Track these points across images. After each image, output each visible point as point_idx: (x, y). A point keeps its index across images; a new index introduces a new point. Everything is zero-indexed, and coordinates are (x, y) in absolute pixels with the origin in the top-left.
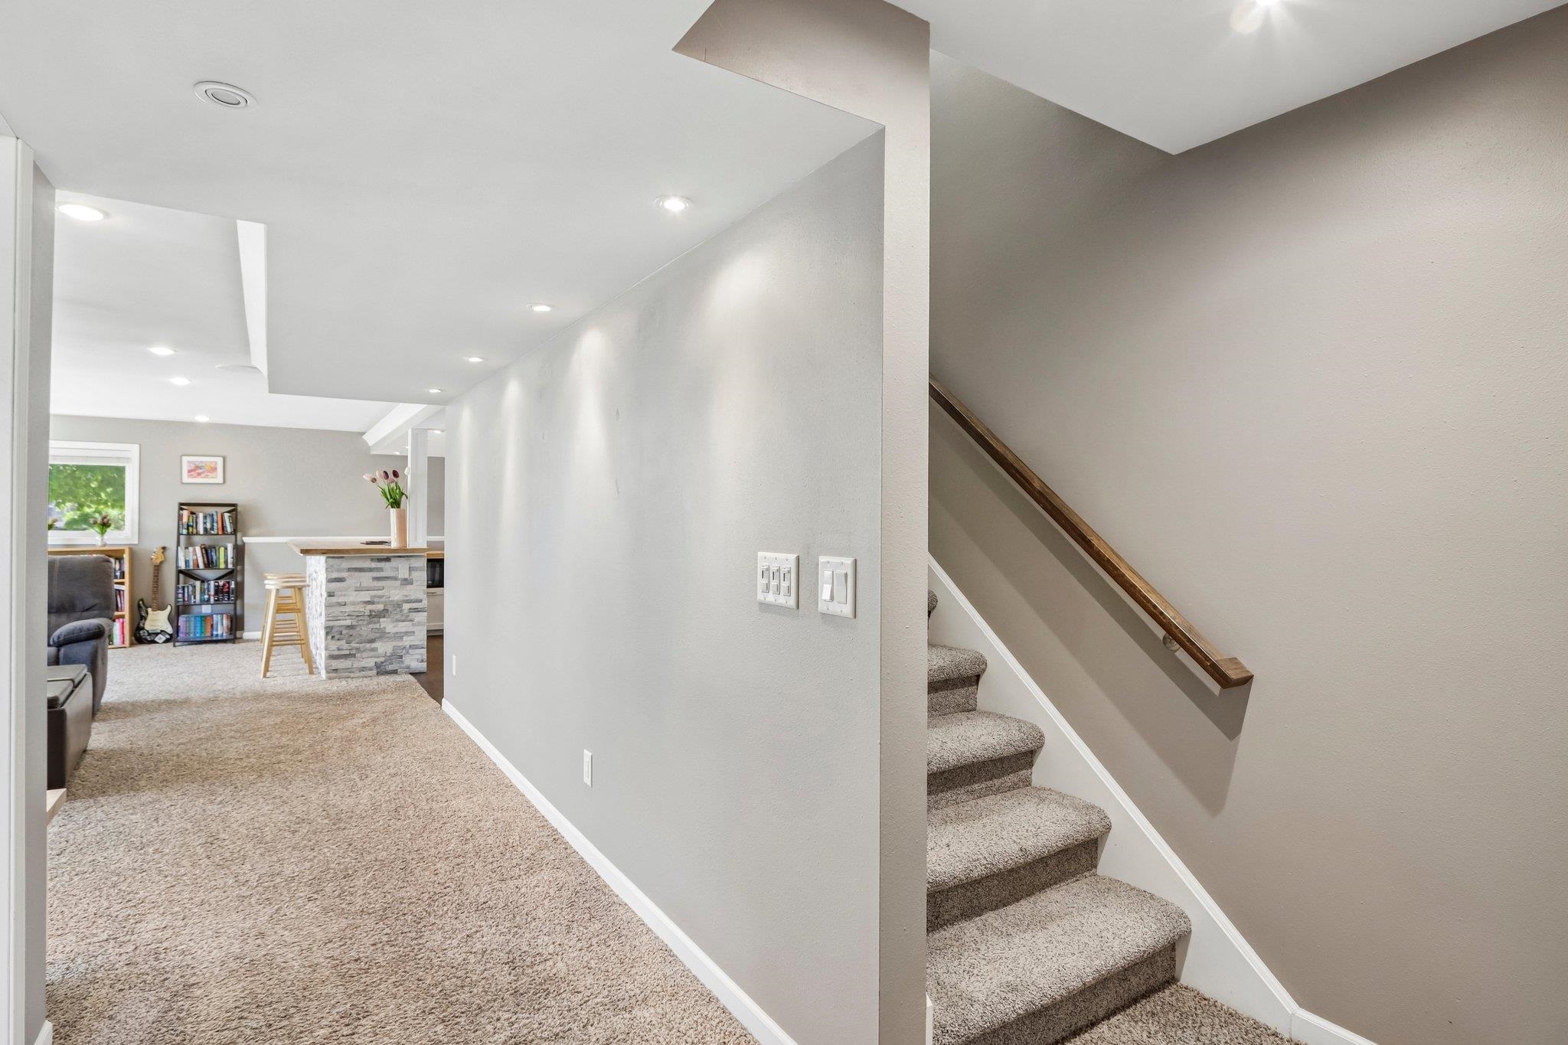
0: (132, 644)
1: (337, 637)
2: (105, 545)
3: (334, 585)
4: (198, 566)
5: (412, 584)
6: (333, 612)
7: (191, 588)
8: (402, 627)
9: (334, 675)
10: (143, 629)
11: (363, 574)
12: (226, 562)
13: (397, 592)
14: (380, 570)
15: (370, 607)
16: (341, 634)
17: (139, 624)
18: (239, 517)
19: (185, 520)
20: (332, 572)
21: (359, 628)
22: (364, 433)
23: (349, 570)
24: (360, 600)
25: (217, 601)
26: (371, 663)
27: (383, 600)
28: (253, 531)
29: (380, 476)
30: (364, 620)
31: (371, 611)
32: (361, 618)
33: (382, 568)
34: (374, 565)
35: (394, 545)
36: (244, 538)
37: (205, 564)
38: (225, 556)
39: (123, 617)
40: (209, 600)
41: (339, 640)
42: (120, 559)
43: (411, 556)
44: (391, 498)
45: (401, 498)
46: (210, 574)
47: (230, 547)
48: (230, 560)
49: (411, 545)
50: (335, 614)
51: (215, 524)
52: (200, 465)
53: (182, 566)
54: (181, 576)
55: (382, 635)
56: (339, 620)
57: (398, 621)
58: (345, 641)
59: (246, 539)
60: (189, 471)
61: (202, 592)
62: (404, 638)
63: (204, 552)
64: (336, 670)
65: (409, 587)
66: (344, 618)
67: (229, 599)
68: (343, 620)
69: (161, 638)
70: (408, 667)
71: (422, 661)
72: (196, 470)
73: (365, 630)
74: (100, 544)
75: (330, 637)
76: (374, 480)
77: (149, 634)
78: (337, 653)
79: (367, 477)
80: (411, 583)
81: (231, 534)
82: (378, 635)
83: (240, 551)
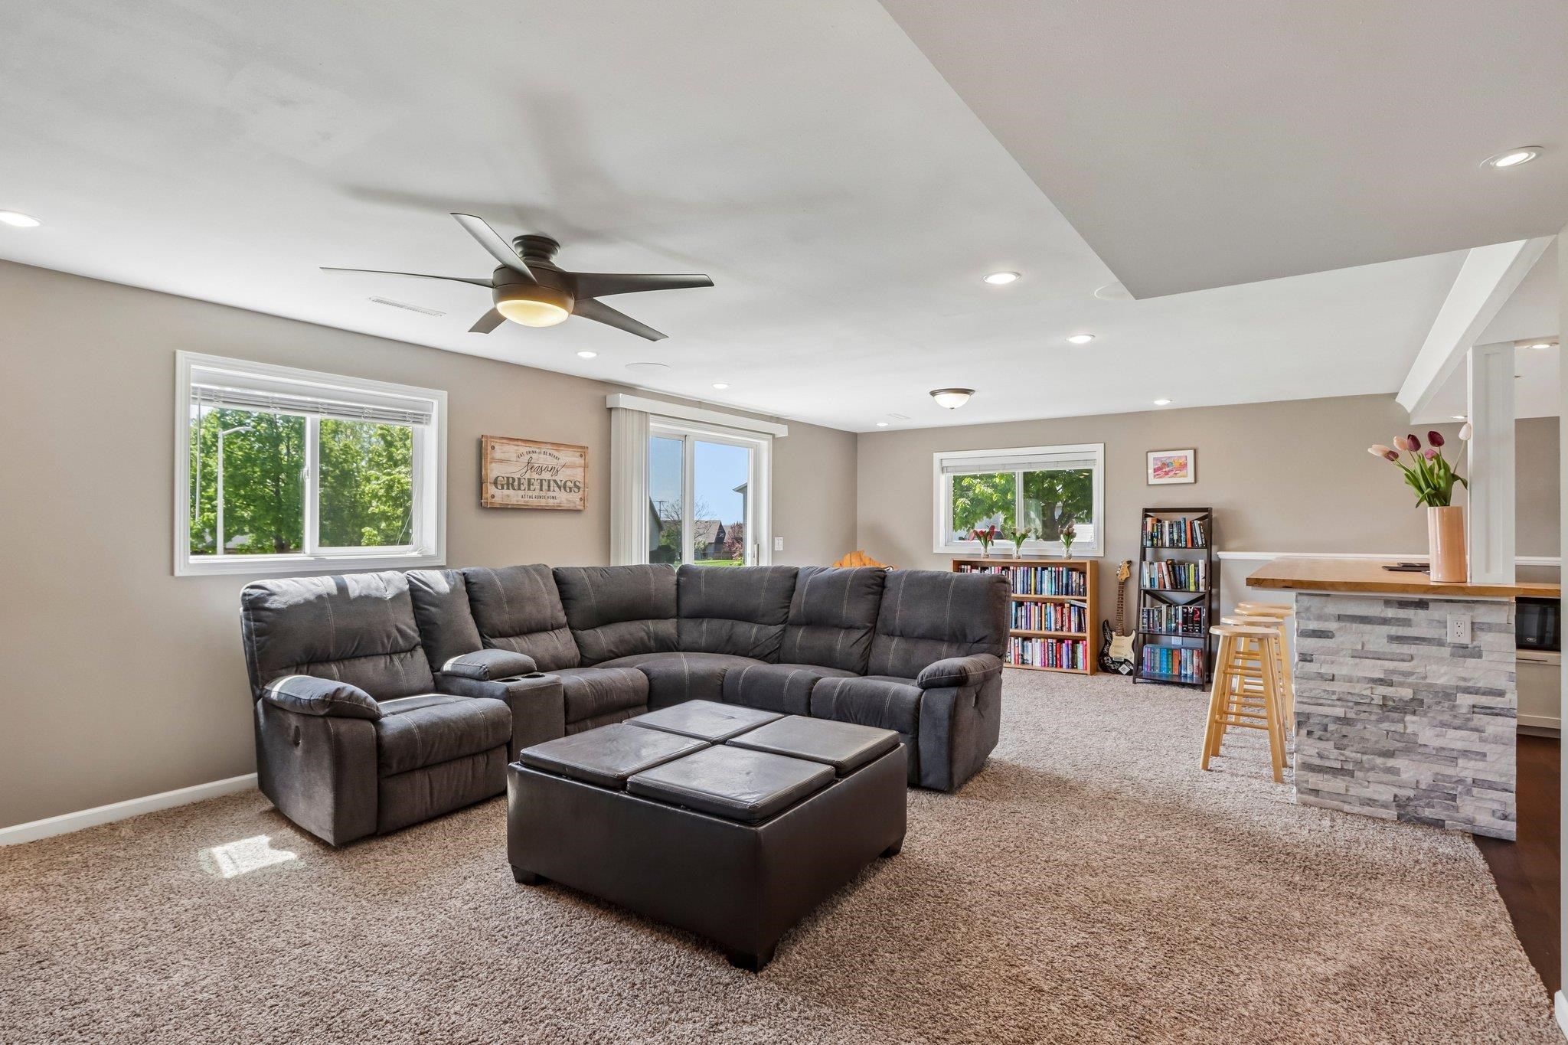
0: (1094, 672)
1: (1318, 733)
2: (1070, 557)
3: (1312, 643)
4: (1165, 587)
5: (1480, 656)
6: (1311, 690)
7: (1156, 613)
8: (1456, 739)
9: (1311, 799)
10: (1107, 655)
11: (1368, 627)
12: (1197, 583)
13: (1443, 669)
14: (1406, 623)
15: (1382, 690)
16: (1326, 730)
17: (1103, 649)
18: (1214, 525)
19: (1149, 529)
20: (1309, 619)
21: (1359, 726)
22: (1395, 395)
23: (1340, 618)
24: (1361, 674)
25: (1186, 631)
26: (1385, 794)
27: (1411, 680)
28: (1232, 544)
29: (1402, 444)
30: (1370, 713)
31: (1384, 698)
32: (1364, 708)
33: (1410, 620)
34: (1390, 613)
35: (1436, 576)
36: (1218, 553)
37: (1171, 584)
38: (1196, 575)
39: (1084, 639)
40: (1176, 629)
41: (1320, 739)
42: (1083, 573)
43: (1474, 602)
44: (1428, 485)
45: (1449, 485)
46: (1179, 597)
47: (1201, 563)
48: (1202, 581)
49: (1476, 578)
50: (1312, 694)
51: (1183, 535)
52: (1168, 461)
53: (1147, 584)
54: (1148, 596)
55: (1410, 747)
56: (1321, 705)
57: (1443, 724)
58: (1332, 743)
59: (1222, 555)
60: (1155, 470)
61: (1169, 619)
62: (1461, 762)
63: (1171, 569)
64: (1316, 792)
65: (1471, 662)
66: (1329, 702)
67: (1200, 631)
68: (1329, 706)
69: (1124, 669)
70: (1470, 822)
71: (1505, 817)
72: (1162, 469)
73: (1374, 731)
74: (1065, 555)
75: (1304, 732)
76: (1392, 455)
77: (1113, 662)
78: (1317, 761)
79: (1375, 450)
80: (1478, 654)
81: (1202, 547)
82: (1399, 745)
83: (1213, 570)
